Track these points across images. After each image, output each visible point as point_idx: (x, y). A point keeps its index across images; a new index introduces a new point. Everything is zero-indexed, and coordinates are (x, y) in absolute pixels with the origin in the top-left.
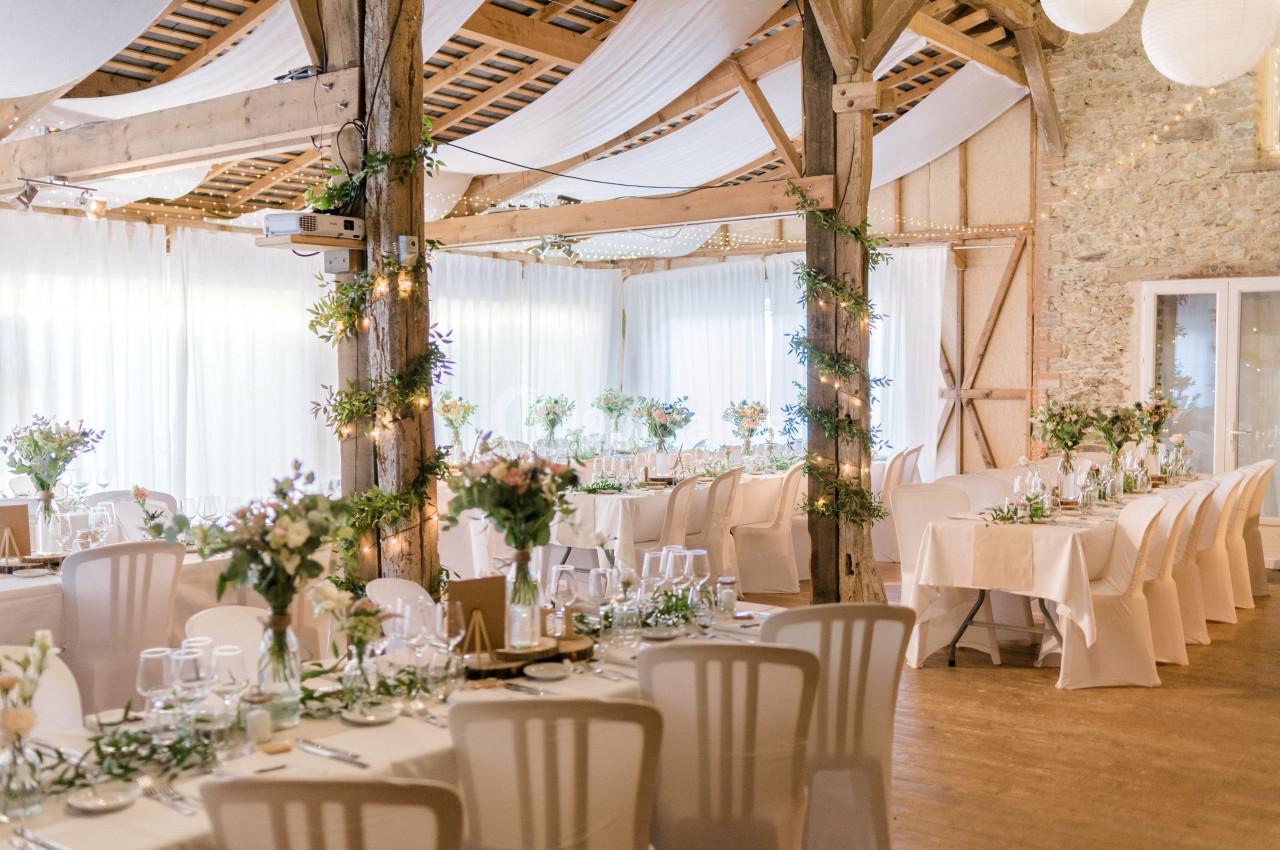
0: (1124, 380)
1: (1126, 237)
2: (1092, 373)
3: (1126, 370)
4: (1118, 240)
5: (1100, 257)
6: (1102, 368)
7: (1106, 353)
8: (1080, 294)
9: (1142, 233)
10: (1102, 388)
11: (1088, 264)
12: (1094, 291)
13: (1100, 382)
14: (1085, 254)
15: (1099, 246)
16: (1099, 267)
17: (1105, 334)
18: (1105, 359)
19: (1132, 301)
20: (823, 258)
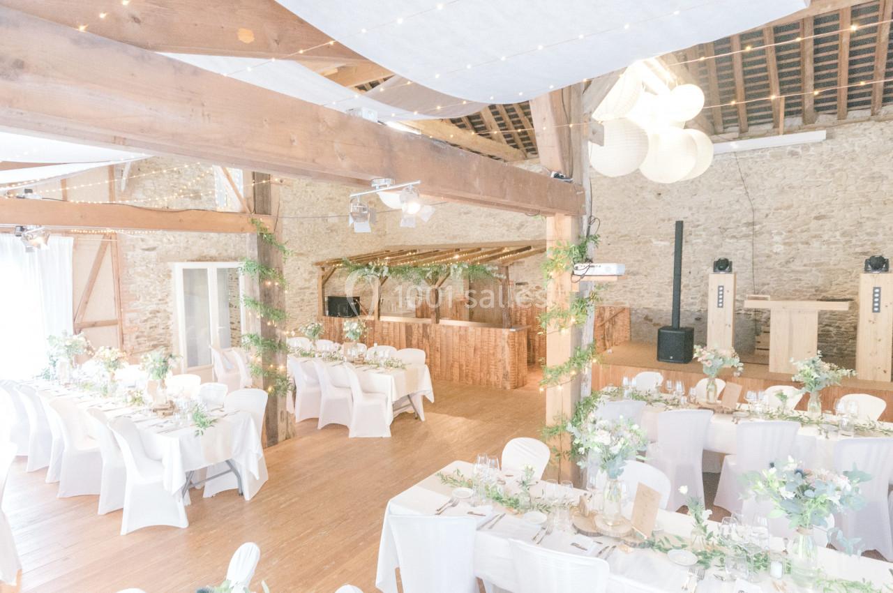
0: (169, 310)
1: (165, 240)
2: (153, 307)
3: (170, 304)
4: (161, 241)
5: (154, 249)
6: (158, 304)
7: (160, 297)
8: (144, 268)
9: (172, 239)
10: (158, 315)
11: (147, 252)
12: (151, 266)
13: (158, 312)
14: (145, 247)
15: (151, 243)
16: (153, 254)
17: (158, 288)
18: (160, 300)
19: (171, 271)
20: (266, 259)
